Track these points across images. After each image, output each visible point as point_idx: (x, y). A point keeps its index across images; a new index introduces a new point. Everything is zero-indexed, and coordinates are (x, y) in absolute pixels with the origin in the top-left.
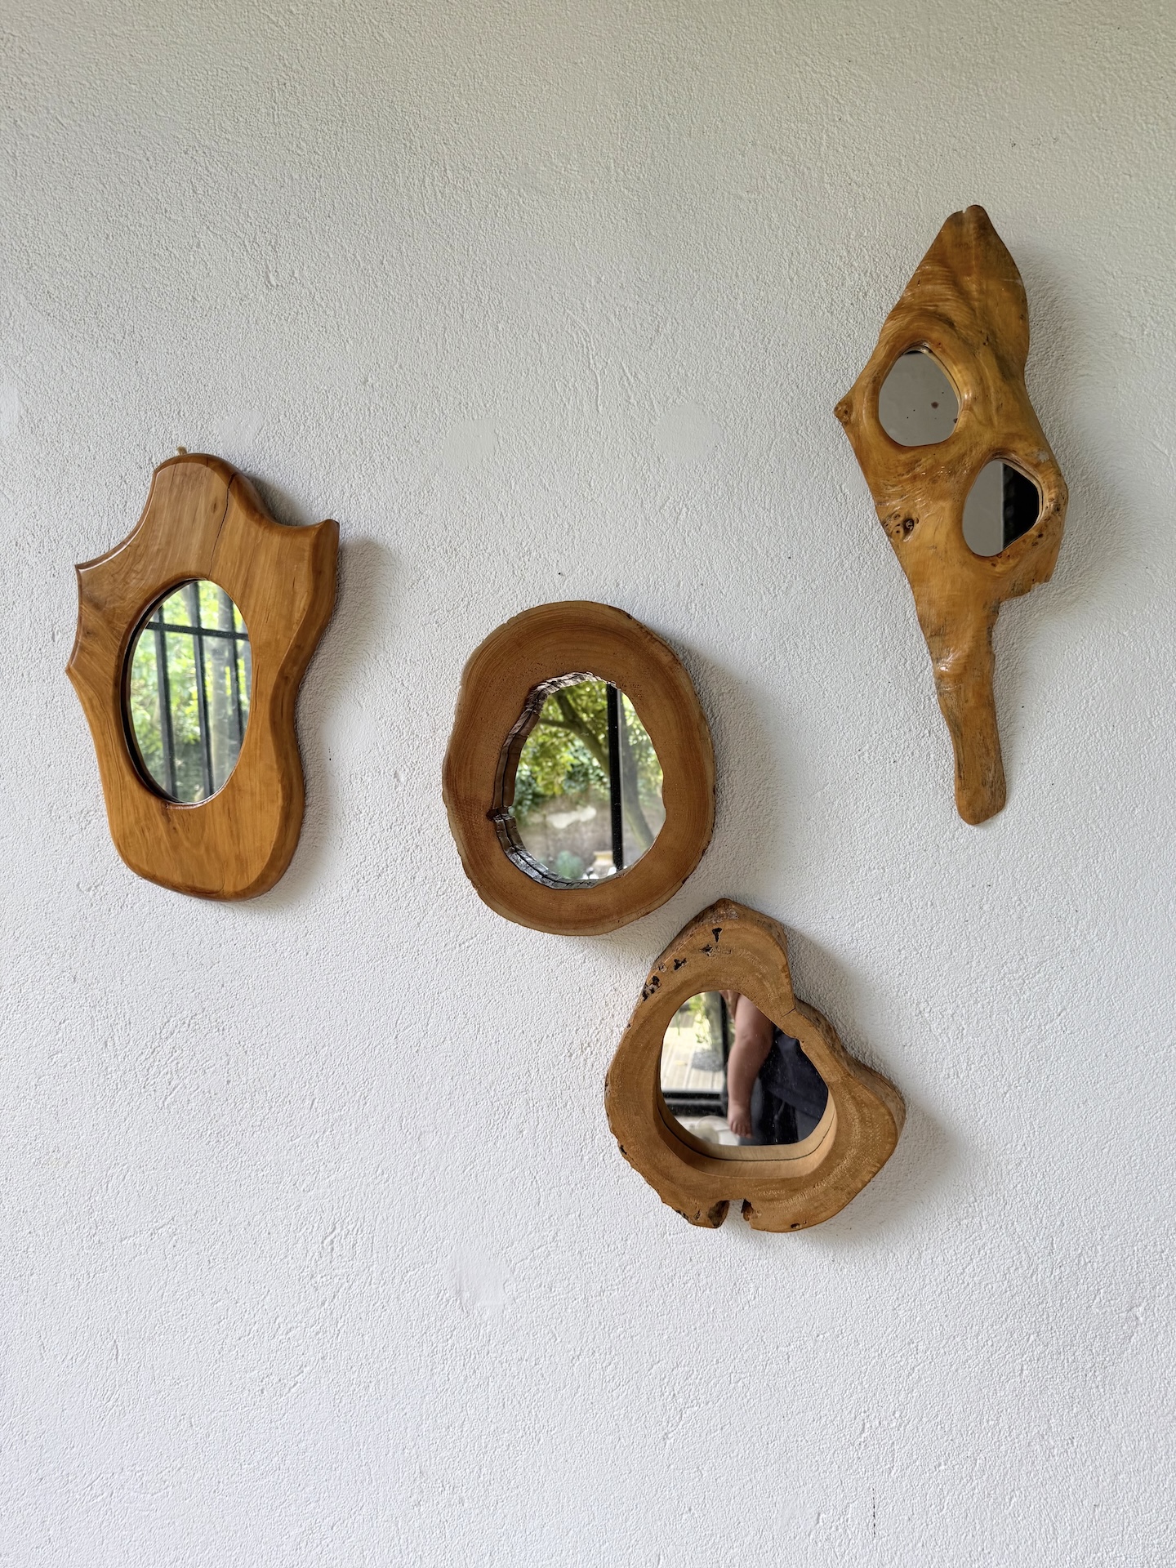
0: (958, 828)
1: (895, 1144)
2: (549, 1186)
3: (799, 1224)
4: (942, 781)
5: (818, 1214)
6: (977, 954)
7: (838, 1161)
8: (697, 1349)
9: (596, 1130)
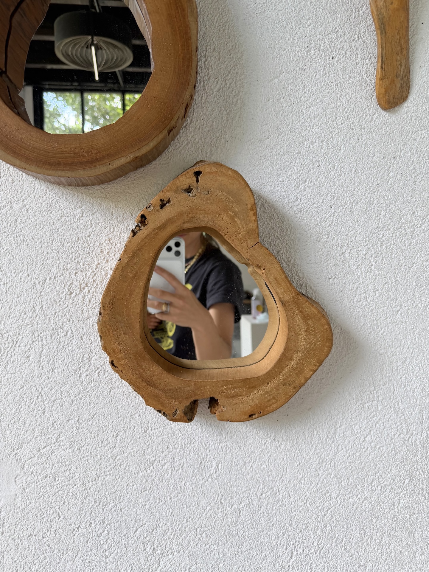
0: (375, 114)
1: (331, 347)
2: (53, 399)
3: (255, 414)
4: (365, 76)
5: (270, 405)
6: (384, 209)
7: (287, 363)
8: (172, 514)
9: (92, 353)
